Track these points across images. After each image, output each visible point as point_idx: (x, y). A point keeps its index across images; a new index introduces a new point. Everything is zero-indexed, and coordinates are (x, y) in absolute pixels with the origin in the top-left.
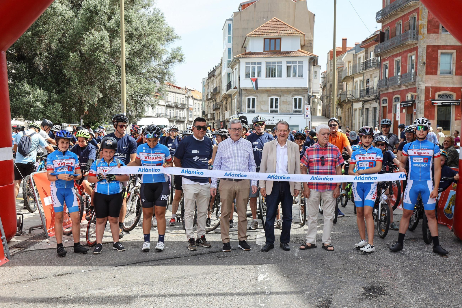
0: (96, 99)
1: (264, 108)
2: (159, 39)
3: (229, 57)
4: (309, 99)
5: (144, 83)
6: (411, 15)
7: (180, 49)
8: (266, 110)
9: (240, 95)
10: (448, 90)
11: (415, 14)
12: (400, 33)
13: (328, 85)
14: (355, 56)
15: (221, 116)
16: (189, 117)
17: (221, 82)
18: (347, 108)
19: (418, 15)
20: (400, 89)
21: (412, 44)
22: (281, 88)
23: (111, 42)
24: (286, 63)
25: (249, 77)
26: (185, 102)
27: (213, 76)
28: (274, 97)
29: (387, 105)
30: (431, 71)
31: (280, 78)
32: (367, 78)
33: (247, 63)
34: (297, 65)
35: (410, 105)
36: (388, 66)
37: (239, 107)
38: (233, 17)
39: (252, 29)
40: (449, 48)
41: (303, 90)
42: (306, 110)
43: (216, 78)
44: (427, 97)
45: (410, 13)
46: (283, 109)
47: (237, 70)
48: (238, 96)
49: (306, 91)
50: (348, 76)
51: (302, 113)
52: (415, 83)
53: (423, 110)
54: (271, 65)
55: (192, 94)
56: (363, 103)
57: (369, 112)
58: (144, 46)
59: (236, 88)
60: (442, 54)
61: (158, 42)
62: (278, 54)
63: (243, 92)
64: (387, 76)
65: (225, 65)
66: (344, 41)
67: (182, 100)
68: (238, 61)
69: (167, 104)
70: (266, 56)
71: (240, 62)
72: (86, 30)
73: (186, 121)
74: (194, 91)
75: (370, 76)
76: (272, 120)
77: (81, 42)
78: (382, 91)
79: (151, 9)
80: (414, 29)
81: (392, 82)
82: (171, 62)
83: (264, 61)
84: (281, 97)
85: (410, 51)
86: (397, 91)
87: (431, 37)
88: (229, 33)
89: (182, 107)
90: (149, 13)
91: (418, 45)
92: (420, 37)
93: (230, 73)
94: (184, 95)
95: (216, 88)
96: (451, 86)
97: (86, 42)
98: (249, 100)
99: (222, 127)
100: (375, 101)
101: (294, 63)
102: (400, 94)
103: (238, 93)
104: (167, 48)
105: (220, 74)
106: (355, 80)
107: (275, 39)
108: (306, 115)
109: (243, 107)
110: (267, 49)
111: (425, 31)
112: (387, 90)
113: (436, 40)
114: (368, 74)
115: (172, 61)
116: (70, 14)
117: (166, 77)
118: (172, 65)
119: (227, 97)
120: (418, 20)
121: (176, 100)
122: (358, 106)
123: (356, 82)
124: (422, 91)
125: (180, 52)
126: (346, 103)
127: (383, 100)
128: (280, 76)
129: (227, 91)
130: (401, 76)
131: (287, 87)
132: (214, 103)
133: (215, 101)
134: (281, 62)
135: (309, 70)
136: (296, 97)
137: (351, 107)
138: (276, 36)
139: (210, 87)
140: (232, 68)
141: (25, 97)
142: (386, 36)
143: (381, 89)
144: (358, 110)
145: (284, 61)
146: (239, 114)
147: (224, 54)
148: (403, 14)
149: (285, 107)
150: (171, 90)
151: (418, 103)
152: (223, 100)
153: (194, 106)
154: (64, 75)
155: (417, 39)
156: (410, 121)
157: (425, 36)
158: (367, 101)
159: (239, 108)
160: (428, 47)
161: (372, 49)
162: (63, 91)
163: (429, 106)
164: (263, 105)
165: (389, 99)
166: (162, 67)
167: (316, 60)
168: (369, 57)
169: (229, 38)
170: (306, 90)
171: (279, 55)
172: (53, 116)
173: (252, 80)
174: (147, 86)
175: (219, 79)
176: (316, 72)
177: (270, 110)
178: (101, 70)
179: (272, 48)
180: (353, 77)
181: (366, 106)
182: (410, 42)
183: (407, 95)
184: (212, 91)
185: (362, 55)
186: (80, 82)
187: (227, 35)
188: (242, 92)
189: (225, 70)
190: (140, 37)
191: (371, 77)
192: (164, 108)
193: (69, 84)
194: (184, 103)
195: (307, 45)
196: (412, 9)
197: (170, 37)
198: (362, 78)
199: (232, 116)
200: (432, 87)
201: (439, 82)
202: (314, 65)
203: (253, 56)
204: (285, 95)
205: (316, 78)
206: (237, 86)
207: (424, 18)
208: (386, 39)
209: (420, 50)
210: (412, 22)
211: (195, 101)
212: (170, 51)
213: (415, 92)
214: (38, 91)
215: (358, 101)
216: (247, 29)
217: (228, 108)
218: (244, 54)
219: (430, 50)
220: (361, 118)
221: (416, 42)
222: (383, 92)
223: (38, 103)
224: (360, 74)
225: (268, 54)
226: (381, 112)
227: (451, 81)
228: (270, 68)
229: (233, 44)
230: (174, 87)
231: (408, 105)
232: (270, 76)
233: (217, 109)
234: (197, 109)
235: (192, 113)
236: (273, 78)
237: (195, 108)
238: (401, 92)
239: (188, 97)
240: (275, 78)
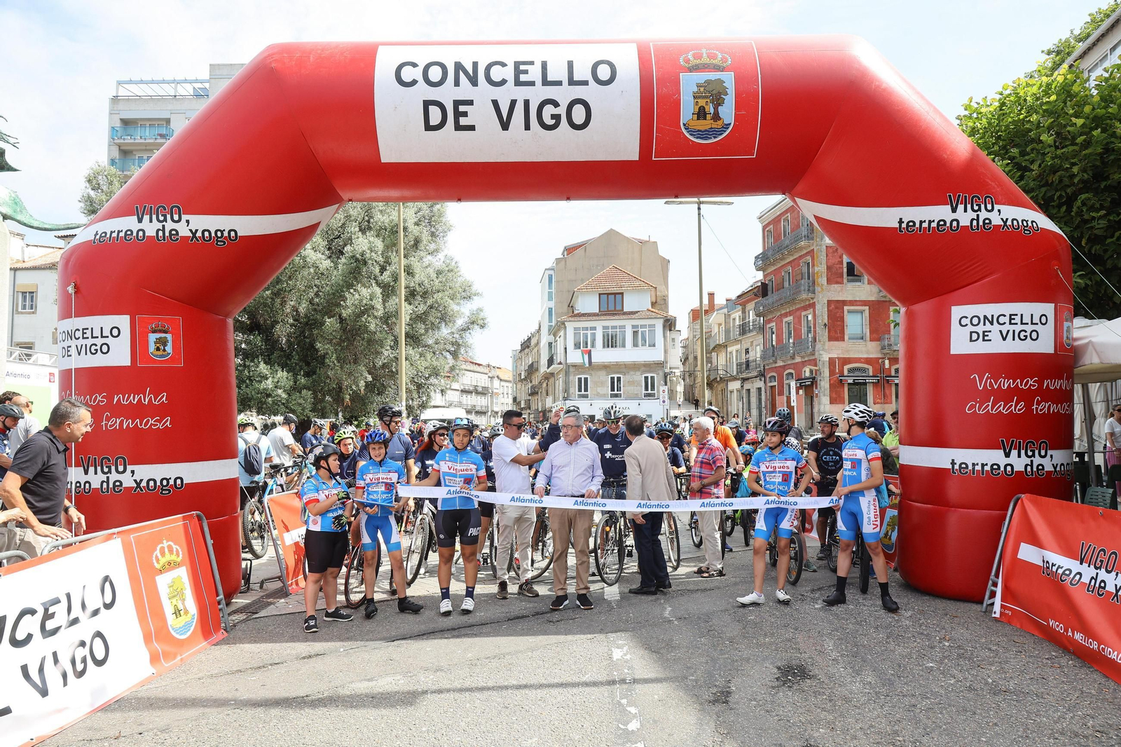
0: (362, 384)
1: (600, 390)
2: (452, 298)
3: (550, 320)
4: (666, 377)
5: (431, 359)
6: (803, 260)
7: (481, 310)
8: (604, 394)
9: (567, 374)
10: (861, 363)
11: (809, 259)
12: (789, 284)
13: (691, 358)
14: (727, 316)
15: (540, 404)
16: (494, 405)
17: (539, 355)
18: (720, 389)
19: (813, 259)
20: (794, 362)
21: (806, 299)
22: (626, 363)
23: (384, 301)
24: (631, 327)
25: (580, 348)
26: (488, 384)
27: (528, 347)
28: (616, 376)
29: (776, 384)
30: (836, 336)
31: (623, 349)
32: (745, 346)
33: (575, 329)
34: (647, 330)
35: (810, 383)
36: (774, 330)
37: (566, 390)
38: (554, 265)
39: (583, 281)
40: (858, 303)
41: (656, 365)
42: (661, 392)
43: (531, 350)
44: (832, 372)
45: (801, 257)
46: (628, 392)
47: (562, 338)
48: (564, 375)
50: (719, 345)
51: (656, 397)
52: (815, 353)
53: (828, 390)
54: (610, 330)
55: (498, 372)
56: (742, 382)
57: (752, 394)
58: (431, 307)
59: (560, 363)
60: (849, 312)
61: (451, 301)
62: (619, 314)
63: (572, 369)
64: (774, 343)
65: (544, 331)
66: (711, 295)
67: (483, 381)
68: (563, 326)
69: (462, 387)
70: (602, 318)
71: (565, 327)
72: (350, 286)
73: (490, 411)
74: (500, 368)
75: (749, 343)
77: (342, 303)
78: (768, 365)
79: (441, 256)
80: (809, 278)
81: (782, 352)
82: (469, 329)
83: (599, 326)
84: (625, 375)
85: (805, 308)
86: (789, 364)
87: (832, 289)
88: (550, 287)
89: (482, 392)
90: (437, 261)
91: (815, 300)
92: (818, 289)
93: (551, 343)
94: (487, 374)
95: (532, 363)
96: (865, 356)
97: (349, 303)
98: (580, 380)
99: (541, 419)
100: (758, 378)
101: (642, 326)
102: (794, 369)
103: (564, 370)
104: (463, 310)
105: (538, 343)
106: (729, 349)
107: (615, 294)
108: (661, 401)
109: (571, 390)
110: (604, 308)
111: (824, 280)
112: (776, 363)
113: (840, 293)
114: (747, 341)
115: (471, 326)
116: (326, 264)
117: (462, 350)
118: (470, 333)
119: (549, 377)
120: (813, 266)
121: (476, 382)
122: (734, 386)
123: (731, 353)
124: (825, 363)
125: (482, 314)
126: (718, 382)
127: (770, 378)
128: (624, 346)
129: (548, 368)
130: (794, 343)
131: (634, 361)
132: (530, 385)
133: (531, 382)
134: (624, 327)
135: (665, 337)
136: (646, 375)
137: (725, 387)
138: (616, 290)
139: (523, 363)
140: (555, 335)
141: (260, 382)
142: (769, 288)
143: (767, 362)
144: (735, 391)
145: (628, 325)
147: (542, 316)
148: (791, 258)
149: (632, 390)
150: (469, 368)
151: (820, 380)
152: (543, 381)
153: (502, 389)
154: (317, 351)
155: (814, 292)
156: (810, 406)
157: (824, 287)
158: (747, 379)
160: (829, 302)
161: (751, 306)
162: (315, 373)
163: (836, 385)
164: (600, 387)
165: (779, 375)
166: (457, 336)
167: (673, 323)
168: (747, 318)
169: (550, 294)
170: (660, 365)
171: (622, 317)
172: (299, 410)
173: (583, 352)
174: (435, 363)
175: (536, 351)
176: (673, 340)
177: (611, 394)
178: (370, 342)
179: (611, 307)
180: (727, 346)
181: (747, 386)
182: (804, 296)
183: (803, 370)
184: (527, 368)
185: (737, 315)
186: (338, 359)
187: (547, 290)
188: (569, 368)
189: (545, 339)
190: (425, 295)
191: (752, 345)
192: (458, 393)
193: (323, 363)
194: (487, 386)
195: (660, 303)
196: (805, 252)
197: (467, 294)
198: (738, 347)
199: (556, 404)
200: (838, 358)
201: (848, 351)
202: (670, 330)
203: (584, 318)
204: (632, 373)
205: (674, 348)
206: (563, 361)
207: (821, 264)
208: (769, 293)
209: (818, 307)
210: (805, 269)
211: (503, 383)
212: (468, 313)
213: (815, 365)
214: (280, 374)
215: (734, 379)
216: (575, 281)
217: (550, 392)
218: (571, 316)
219: (833, 306)
220: (741, 403)
221: (812, 296)
222: (770, 366)
223: (280, 392)
224: (736, 341)
225: (605, 315)
226: (768, 395)
227: (864, 349)
228: (608, 335)
229: (556, 303)
230: (473, 363)
231: (807, 383)
232: (608, 347)
233: (534, 393)
234: (505, 394)
235: (499, 401)
236: (613, 349)
237: (503, 393)
238: (795, 366)
239: (492, 378)
240: (615, 349)
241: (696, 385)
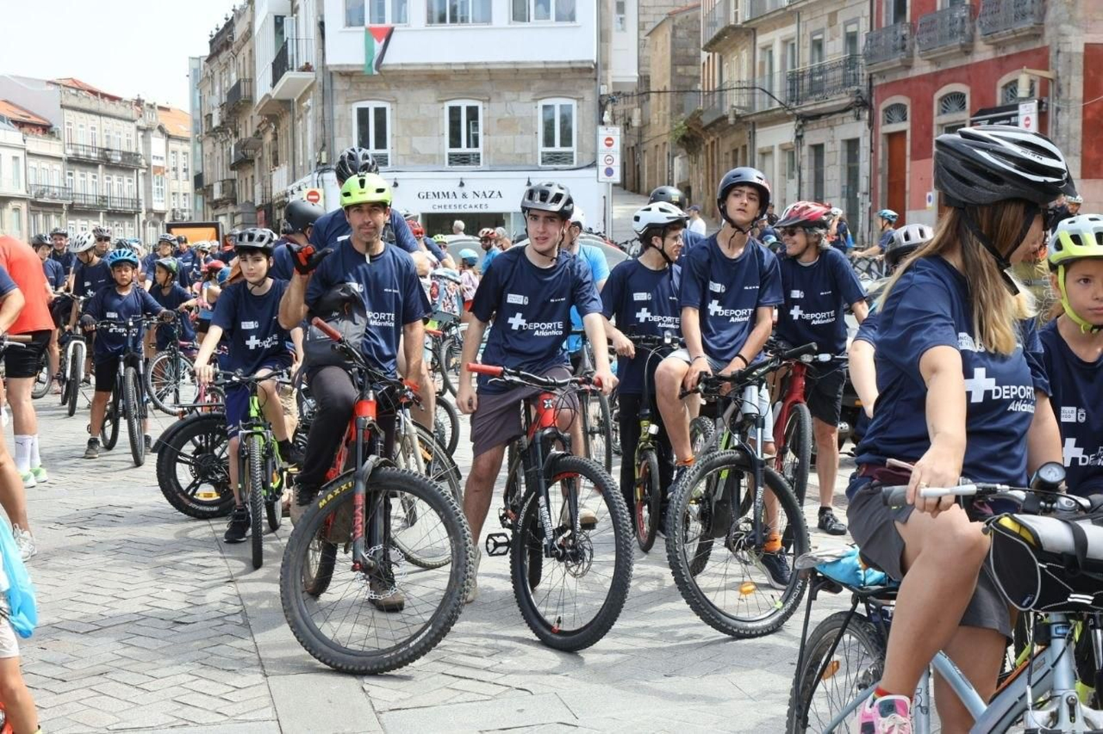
1: (421, 145)
4: (601, 108)
8: (433, 156)
15: (258, 188)
16: (155, 197)
17: (253, 63)
20: (968, 60)
22: (491, 67)
25: (362, 23)
26: (136, 146)
27: (227, 45)
28: (464, 104)
29: (906, 126)
31: (484, 26)
32: (812, 27)
37: (325, 144)
41: (577, 75)
43: (236, 52)
44: (1094, 86)
46: (498, 150)
48: (319, 101)
49: (589, 75)
50: (734, 28)
51: (575, 165)
52: (1043, 30)
53: (1079, 138)
55: (161, 118)
56: (800, 127)
57: (827, 159)
59: (307, 68)
63: (339, 85)
67: (124, 138)
69: (70, 152)
73: (144, 211)
74: (167, 110)
75: (826, 19)
76: (459, 195)
78: (882, 74)
81: (931, 35)
84: (489, 101)
86: (951, 70)
89: (128, 164)
93: (282, 18)
94: (132, 121)
95: (238, 85)
98: (363, 114)
100: (851, 113)
102: (967, 82)
103: (317, 87)
105: (249, 34)
106: (762, 40)
108: (602, 169)
109: (339, 145)
112: (908, 66)
114: (820, 13)
119: (280, 111)
121: (105, 140)
122: (776, 137)
123: (768, 49)
124: (1075, 60)
127: (888, 110)
128: (487, 19)
129: (274, 84)
131: (515, 63)
132: (234, 141)
133: (236, 134)
136: (547, 103)
137: (747, 142)
139: (217, 89)
143: (880, 66)
144: (777, 152)
146: (323, 171)
149: (508, 142)
150: (85, 104)
151: (1058, 110)
152: (264, 126)
153: (171, 160)
158: (816, 116)
159: (322, 150)
164: (418, 135)
165: (916, 103)
173: (372, 32)
175: (247, 53)
177: (450, 155)
180: (754, 30)
181: (811, 138)
183: (1000, 83)
184: (224, 99)
188: (333, 82)
189: (266, 12)
192: (58, 167)
194: (134, 150)
198: (790, 30)
199: (297, 184)
204: (508, 95)
205: (623, 29)
206: (313, 62)
211: (174, 145)
213: (1044, 65)
215: (771, 119)
217: (282, 155)
222: (889, 79)
224: (785, 15)
226: (880, 157)
230: (95, 93)
232: (443, 20)
233: (242, 163)
234: (180, 170)
235: (165, 187)
236: (455, 26)
237: (175, 169)
238: (973, 74)
239: (146, 131)
240: (463, 26)
241: (645, 147)
